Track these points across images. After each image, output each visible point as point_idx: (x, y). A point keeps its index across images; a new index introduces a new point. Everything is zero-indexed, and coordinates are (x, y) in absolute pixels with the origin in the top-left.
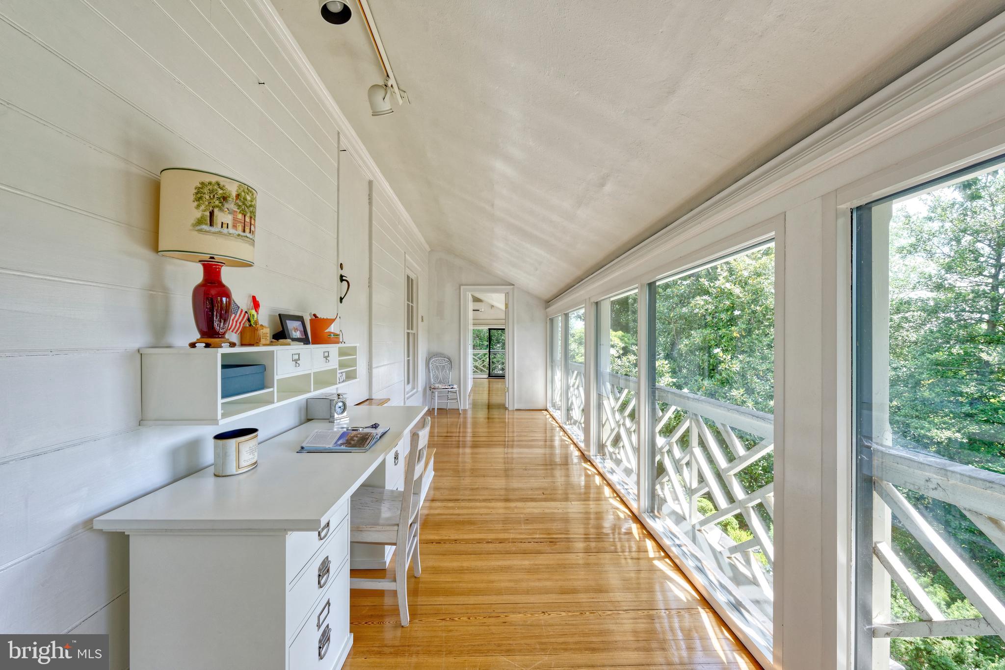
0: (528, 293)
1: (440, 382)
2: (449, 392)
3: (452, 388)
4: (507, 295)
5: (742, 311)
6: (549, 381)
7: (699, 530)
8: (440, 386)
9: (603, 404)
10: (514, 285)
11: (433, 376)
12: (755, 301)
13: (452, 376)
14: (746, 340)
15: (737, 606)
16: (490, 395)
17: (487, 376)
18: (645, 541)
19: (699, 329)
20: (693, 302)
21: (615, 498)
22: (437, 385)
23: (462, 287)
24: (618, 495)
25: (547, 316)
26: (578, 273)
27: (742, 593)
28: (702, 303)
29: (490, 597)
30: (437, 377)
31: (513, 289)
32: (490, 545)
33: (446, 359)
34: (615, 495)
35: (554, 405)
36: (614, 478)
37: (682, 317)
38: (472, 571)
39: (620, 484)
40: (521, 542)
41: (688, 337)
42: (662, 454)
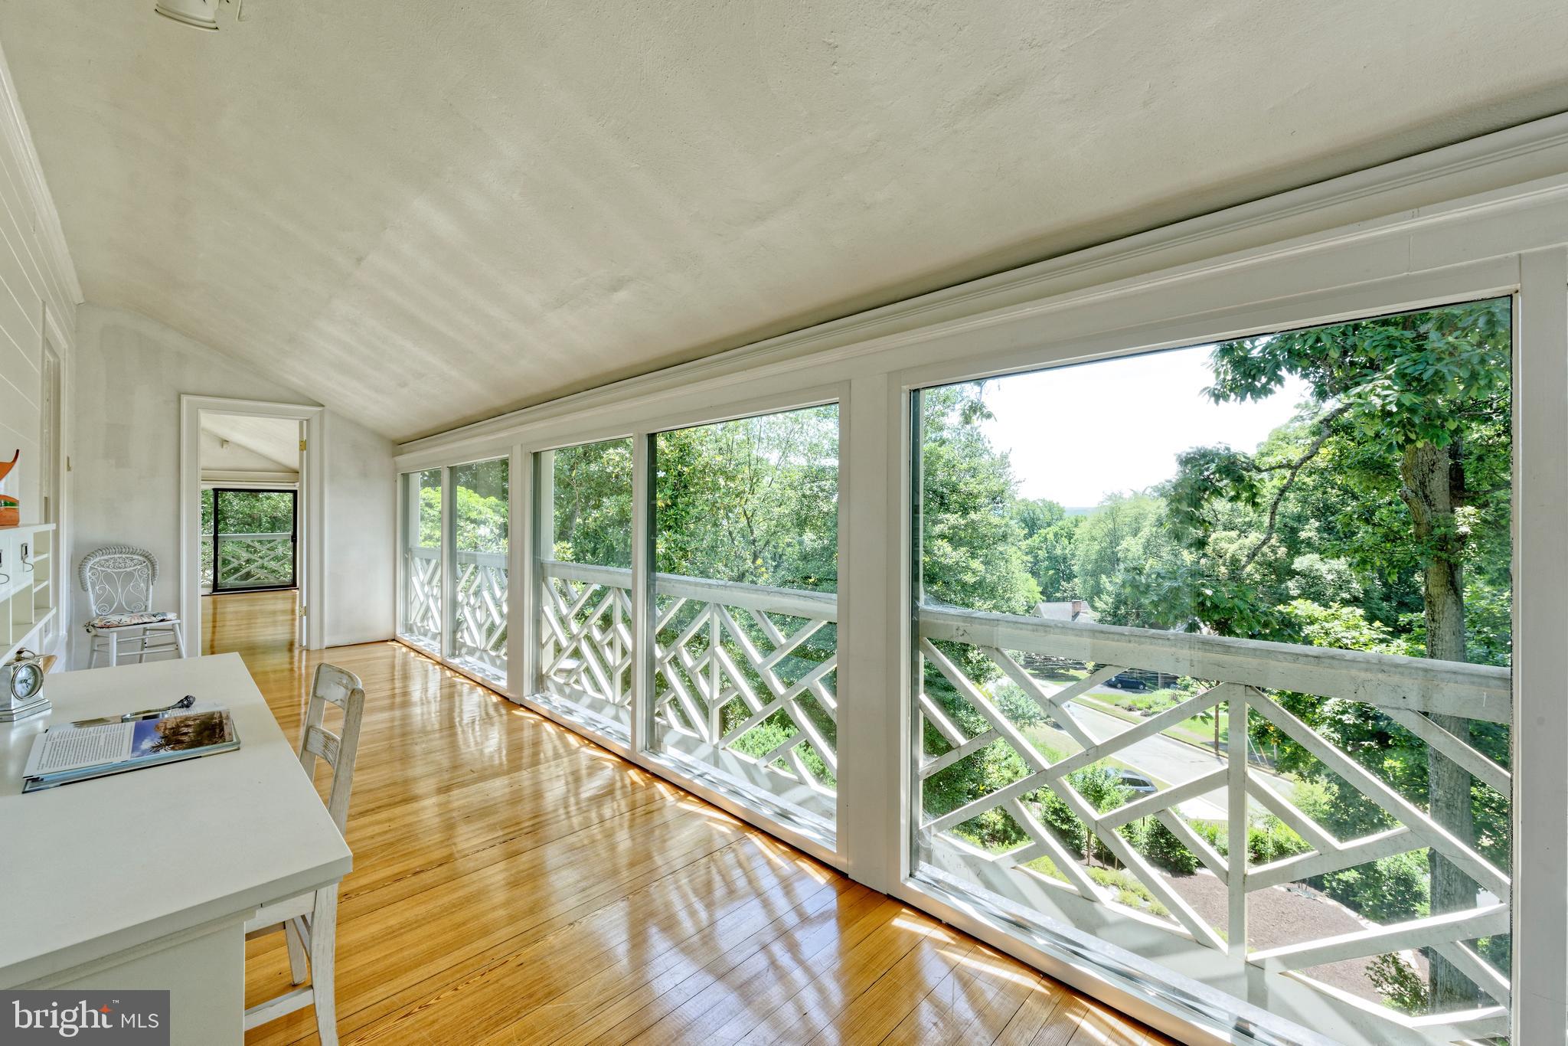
0: (355, 424)
1: (120, 611)
2: (145, 630)
3: (162, 621)
4: (305, 424)
5: (667, 471)
6: (400, 588)
7: (724, 749)
8: (126, 619)
9: (543, 611)
10: (323, 406)
11: (98, 597)
12: (681, 460)
13: (155, 595)
14: (672, 511)
15: (784, 815)
16: (218, 629)
17: (210, 590)
18: (655, 786)
19: (612, 495)
20: (605, 456)
21: (587, 745)
22: (114, 619)
23: (185, 399)
24: (591, 741)
25: (396, 470)
26: (498, 402)
27: (785, 802)
28: (617, 459)
29: (474, 945)
30: (109, 601)
31: (322, 415)
32: (423, 876)
33: (135, 557)
34: (587, 742)
35: (409, 629)
36: (575, 719)
37: (589, 478)
38: (415, 925)
39: (589, 724)
40: (478, 851)
41: (597, 507)
42: (663, 664)
